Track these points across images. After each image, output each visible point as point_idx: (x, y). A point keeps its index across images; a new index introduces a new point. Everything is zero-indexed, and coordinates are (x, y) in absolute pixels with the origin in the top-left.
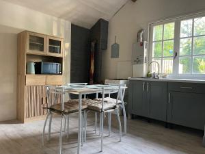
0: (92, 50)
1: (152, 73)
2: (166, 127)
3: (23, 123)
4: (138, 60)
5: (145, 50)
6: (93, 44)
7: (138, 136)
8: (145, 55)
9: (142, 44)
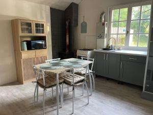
0: (67, 27)
1: (111, 45)
2: (119, 83)
3: (22, 84)
4: (101, 36)
5: (106, 29)
6: (67, 23)
7: (100, 91)
8: (106, 32)
9: (103, 24)
